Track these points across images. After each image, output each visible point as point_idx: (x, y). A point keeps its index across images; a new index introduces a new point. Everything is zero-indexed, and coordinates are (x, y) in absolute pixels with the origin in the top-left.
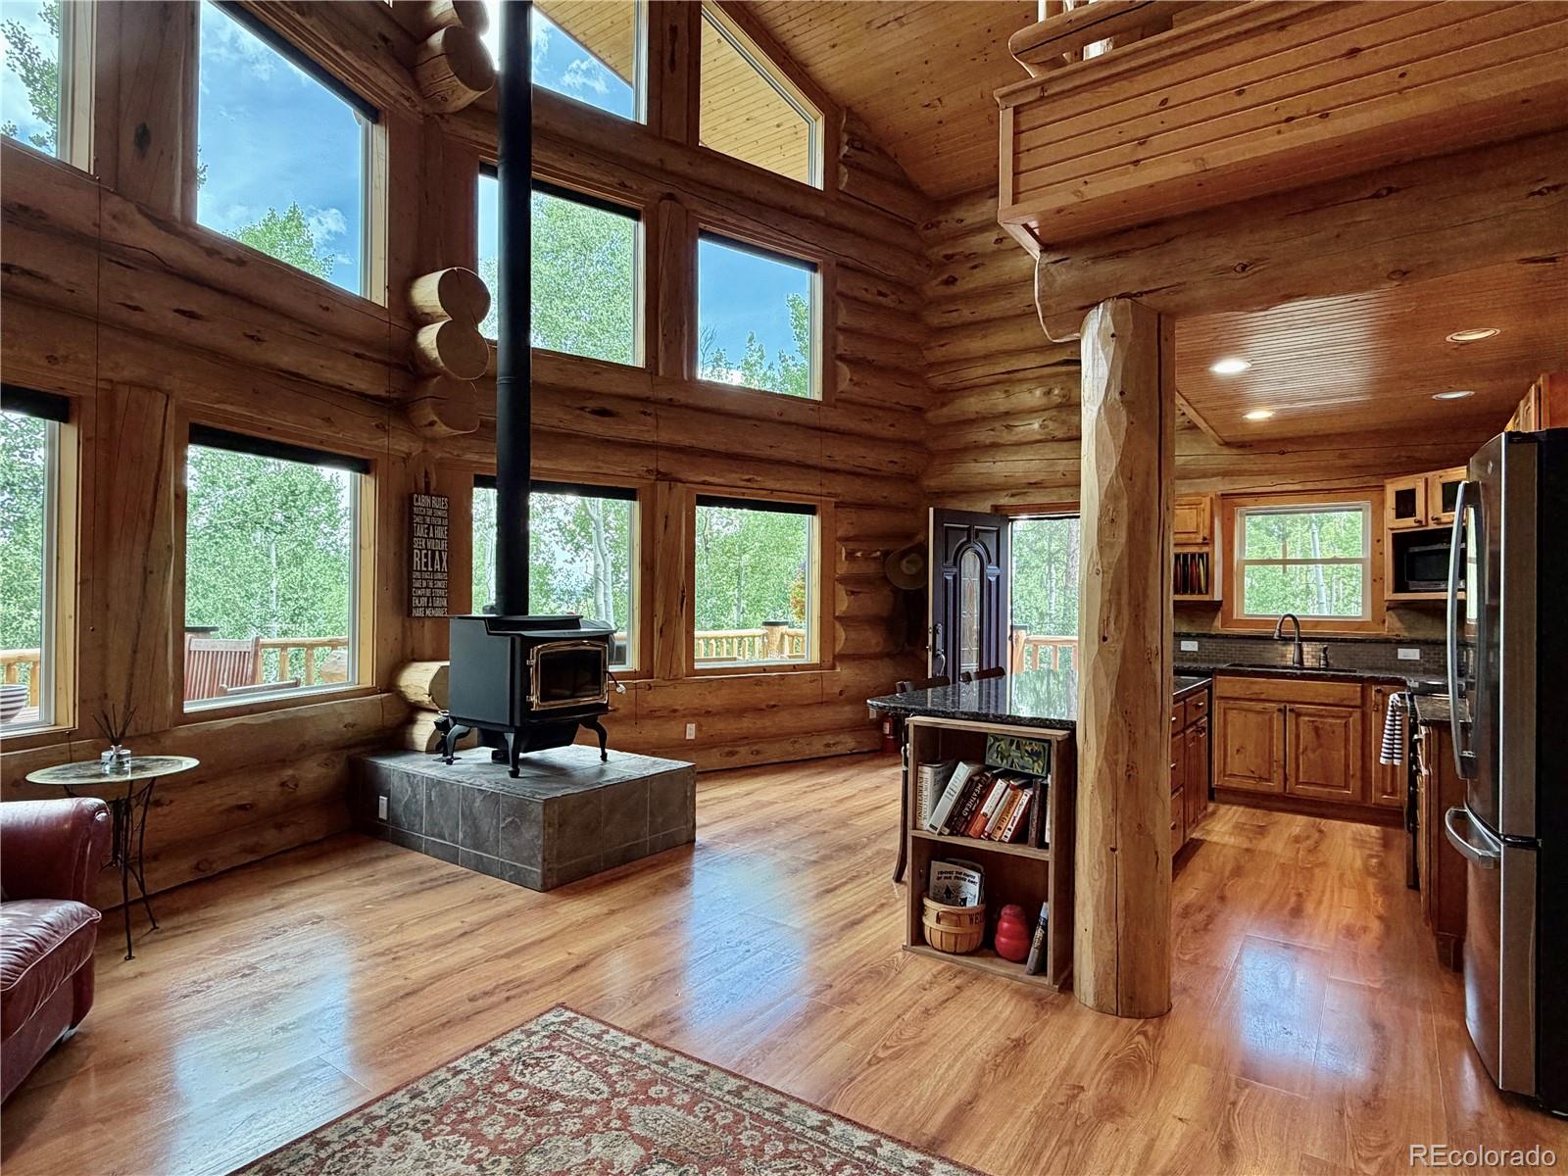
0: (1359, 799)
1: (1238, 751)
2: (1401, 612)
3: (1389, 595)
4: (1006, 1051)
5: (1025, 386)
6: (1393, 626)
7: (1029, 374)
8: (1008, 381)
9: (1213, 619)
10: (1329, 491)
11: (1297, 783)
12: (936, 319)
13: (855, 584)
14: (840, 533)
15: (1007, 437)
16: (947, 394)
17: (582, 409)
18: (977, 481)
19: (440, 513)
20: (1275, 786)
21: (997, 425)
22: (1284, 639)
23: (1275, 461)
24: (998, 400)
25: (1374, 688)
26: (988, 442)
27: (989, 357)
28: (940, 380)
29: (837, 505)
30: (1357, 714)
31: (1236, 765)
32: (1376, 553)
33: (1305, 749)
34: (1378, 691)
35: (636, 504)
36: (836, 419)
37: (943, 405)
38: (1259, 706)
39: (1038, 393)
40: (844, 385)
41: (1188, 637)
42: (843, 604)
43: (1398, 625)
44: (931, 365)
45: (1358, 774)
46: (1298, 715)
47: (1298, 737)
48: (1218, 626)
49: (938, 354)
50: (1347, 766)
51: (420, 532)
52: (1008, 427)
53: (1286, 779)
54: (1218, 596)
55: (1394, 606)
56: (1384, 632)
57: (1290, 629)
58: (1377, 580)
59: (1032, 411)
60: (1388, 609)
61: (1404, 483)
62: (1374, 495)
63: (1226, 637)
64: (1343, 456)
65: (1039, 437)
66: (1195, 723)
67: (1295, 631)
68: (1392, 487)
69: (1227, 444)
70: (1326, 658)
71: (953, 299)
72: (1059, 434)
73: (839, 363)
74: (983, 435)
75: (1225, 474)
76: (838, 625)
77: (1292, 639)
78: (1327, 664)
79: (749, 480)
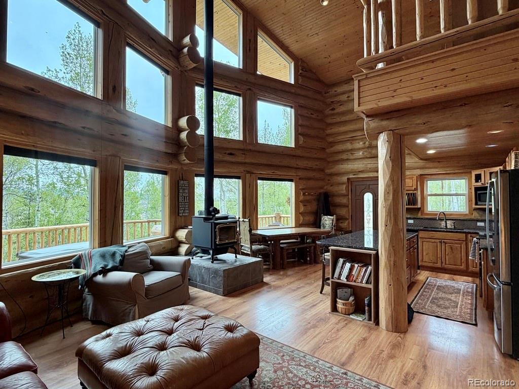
0: (465, 269)
1: (427, 254)
2: (478, 211)
3: (474, 206)
4: (361, 341)
5: (357, 141)
6: (476, 215)
7: (358, 138)
8: (352, 140)
9: (418, 213)
10: (455, 173)
11: (446, 264)
12: (329, 121)
13: (306, 203)
14: (301, 187)
15: (351, 157)
16: (332, 144)
17: (225, 153)
18: (343, 171)
19: (186, 185)
20: (439, 265)
21: (349, 153)
22: (441, 219)
23: (436, 164)
24: (349, 146)
25: (469, 235)
26: (345, 158)
27: (346, 133)
28: (331, 140)
29: (300, 179)
30: (464, 242)
31: (426, 258)
32: (470, 193)
33: (448, 254)
34: (471, 236)
35: (240, 181)
36: (299, 152)
37: (332, 147)
38: (433, 240)
39: (361, 143)
40: (301, 142)
41: (410, 219)
42: (302, 209)
43: (478, 215)
44: (327, 135)
45: (465, 262)
46: (446, 243)
47: (446, 250)
48: (419, 215)
49: (329, 131)
50: (461, 259)
51: (181, 191)
52: (351, 154)
53: (442, 263)
54: (419, 206)
55: (475, 209)
56: (473, 217)
57: (442, 216)
58: (470, 201)
59: (359, 149)
60: (474, 210)
61: (478, 172)
62: (469, 175)
63: (422, 219)
64: (458, 163)
65: (361, 157)
66: (413, 247)
67: (444, 217)
68: (474, 173)
69: (421, 159)
70: (454, 225)
71: (333, 115)
72: (368, 156)
73: (300, 136)
74: (344, 156)
75: (420, 168)
76: (300, 215)
77: (443, 219)
78: (455, 227)
79: (273, 172)
